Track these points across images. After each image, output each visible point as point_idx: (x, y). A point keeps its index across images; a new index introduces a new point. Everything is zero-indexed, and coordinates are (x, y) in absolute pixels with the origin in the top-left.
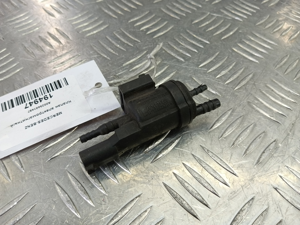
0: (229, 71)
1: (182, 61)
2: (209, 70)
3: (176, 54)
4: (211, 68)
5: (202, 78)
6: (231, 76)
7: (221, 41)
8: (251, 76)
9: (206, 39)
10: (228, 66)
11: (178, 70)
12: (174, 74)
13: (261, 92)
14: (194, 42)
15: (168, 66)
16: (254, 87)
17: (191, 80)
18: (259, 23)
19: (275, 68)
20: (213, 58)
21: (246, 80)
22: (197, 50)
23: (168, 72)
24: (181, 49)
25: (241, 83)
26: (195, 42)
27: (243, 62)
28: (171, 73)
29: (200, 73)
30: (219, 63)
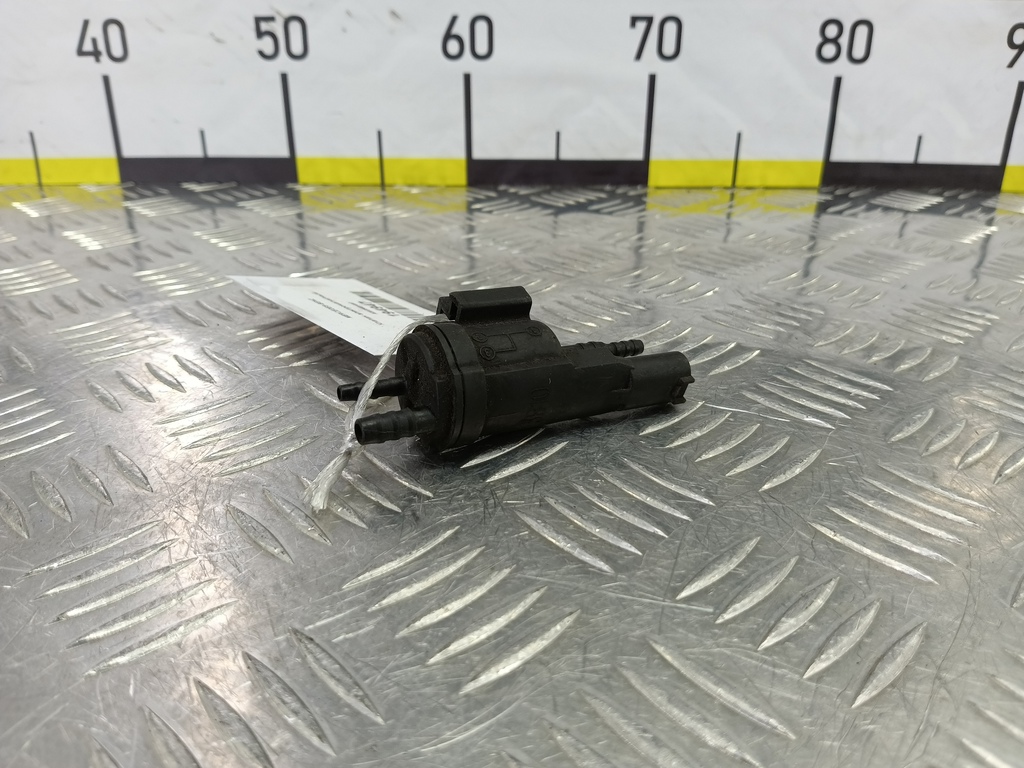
0: (814, 620)
1: (600, 570)
2: (725, 610)
3: (575, 544)
4: (732, 603)
5: (696, 650)
6: (828, 639)
7: (760, 496)
8: (914, 640)
9: (697, 489)
10: (806, 598)
11: (585, 609)
12: (569, 627)
13: (979, 714)
14: (649, 501)
15: (542, 590)
16: (943, 692)
17: (644, 659)
18: (899, 436)
19: (1015, 605)
20: (736, 561)
21: (899, 659)
22: (666, 529)
23: (539, 619)
24: (596, 522)
25: (881, 676)
26: (654, 498)
27: (867, 579)
28: (553, 623)
29: (684, 624)
30: (766, 583)
